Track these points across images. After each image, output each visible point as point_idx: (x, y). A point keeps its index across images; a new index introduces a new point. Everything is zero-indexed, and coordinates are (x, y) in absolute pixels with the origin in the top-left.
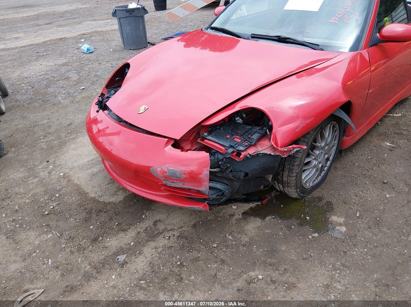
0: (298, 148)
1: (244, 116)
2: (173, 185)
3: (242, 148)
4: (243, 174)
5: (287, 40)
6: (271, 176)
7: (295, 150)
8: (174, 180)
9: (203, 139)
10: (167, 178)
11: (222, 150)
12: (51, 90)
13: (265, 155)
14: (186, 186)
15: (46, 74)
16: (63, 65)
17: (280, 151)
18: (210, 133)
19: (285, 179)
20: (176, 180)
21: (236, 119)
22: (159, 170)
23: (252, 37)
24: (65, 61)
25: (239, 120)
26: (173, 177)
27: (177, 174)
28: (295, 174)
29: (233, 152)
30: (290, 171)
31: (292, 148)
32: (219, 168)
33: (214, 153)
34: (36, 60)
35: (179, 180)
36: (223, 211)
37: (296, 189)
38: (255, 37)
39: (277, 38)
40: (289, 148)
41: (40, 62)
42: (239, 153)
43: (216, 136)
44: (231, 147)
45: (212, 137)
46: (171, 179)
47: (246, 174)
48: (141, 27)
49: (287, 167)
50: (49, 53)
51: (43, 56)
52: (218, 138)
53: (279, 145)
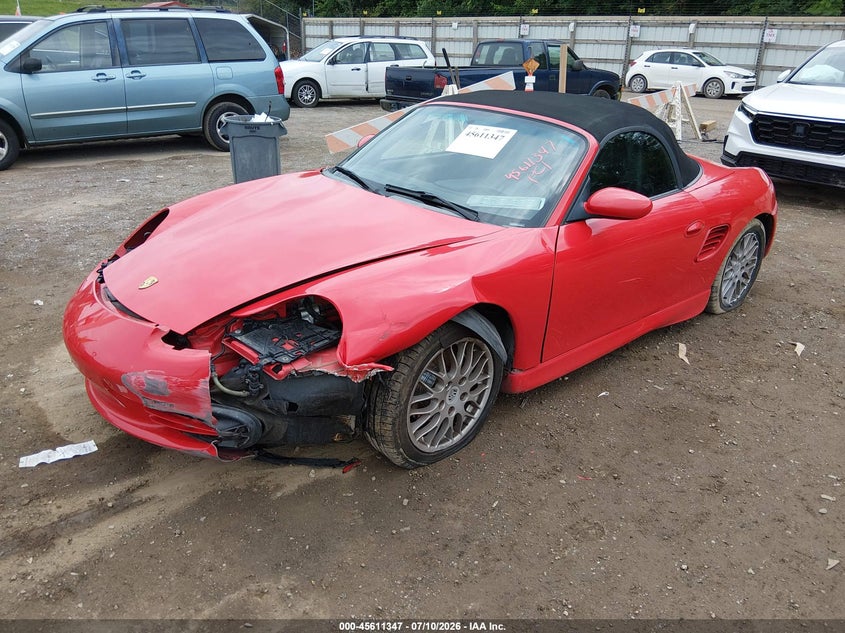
0: (381, 368)
1: (317, 310)
2: (156, 407)
3: (285, 359)
4: (285, 405)
5: (434, 200)
6: (353, 418)
7: (374, 372)
8: (156, 397)
9: (232, 339)
10: (146, 394)
11: (253, 359)
12: (71, 248)
13: (326, 374)
14: (176, 409)
15: (76, 221)
16: (113, 208)
17: (348, 371)
18: (245, 331)
19: (377, 428)
20: (160, 398)
21: (303, 314)
22: (133, 378)
23: (388, 190)
24: (120, 201)
25: (305, 316)
26: (152, 391)
27: (160, 387)
28: (390, 419)
29: (270, 364)
30: (384, 413)
31: (369, 367)
32: (247, 390)
33: (245, 364)
34: (71, 195)
35: (162, 397)
36: (269, 478)
37: (397, 447)
38: (391, 190)
39: (419, 195)
40: (364, 367)
41: (74, 199)
42: (279, 366)
43: (255, 339)
44: (271, 355)
45: (247, 337)
46: (152, 396)
47: (292, 406)
48: (270, 156)
49: (379, 405)
50: (97, 184)
51: (86, 188)
52: (256, 341)
53: (348, 360)
